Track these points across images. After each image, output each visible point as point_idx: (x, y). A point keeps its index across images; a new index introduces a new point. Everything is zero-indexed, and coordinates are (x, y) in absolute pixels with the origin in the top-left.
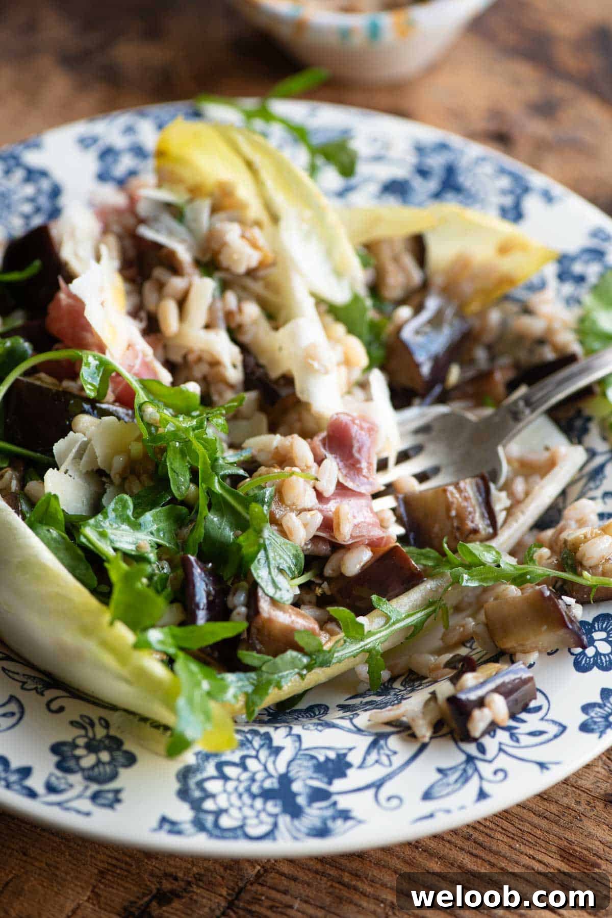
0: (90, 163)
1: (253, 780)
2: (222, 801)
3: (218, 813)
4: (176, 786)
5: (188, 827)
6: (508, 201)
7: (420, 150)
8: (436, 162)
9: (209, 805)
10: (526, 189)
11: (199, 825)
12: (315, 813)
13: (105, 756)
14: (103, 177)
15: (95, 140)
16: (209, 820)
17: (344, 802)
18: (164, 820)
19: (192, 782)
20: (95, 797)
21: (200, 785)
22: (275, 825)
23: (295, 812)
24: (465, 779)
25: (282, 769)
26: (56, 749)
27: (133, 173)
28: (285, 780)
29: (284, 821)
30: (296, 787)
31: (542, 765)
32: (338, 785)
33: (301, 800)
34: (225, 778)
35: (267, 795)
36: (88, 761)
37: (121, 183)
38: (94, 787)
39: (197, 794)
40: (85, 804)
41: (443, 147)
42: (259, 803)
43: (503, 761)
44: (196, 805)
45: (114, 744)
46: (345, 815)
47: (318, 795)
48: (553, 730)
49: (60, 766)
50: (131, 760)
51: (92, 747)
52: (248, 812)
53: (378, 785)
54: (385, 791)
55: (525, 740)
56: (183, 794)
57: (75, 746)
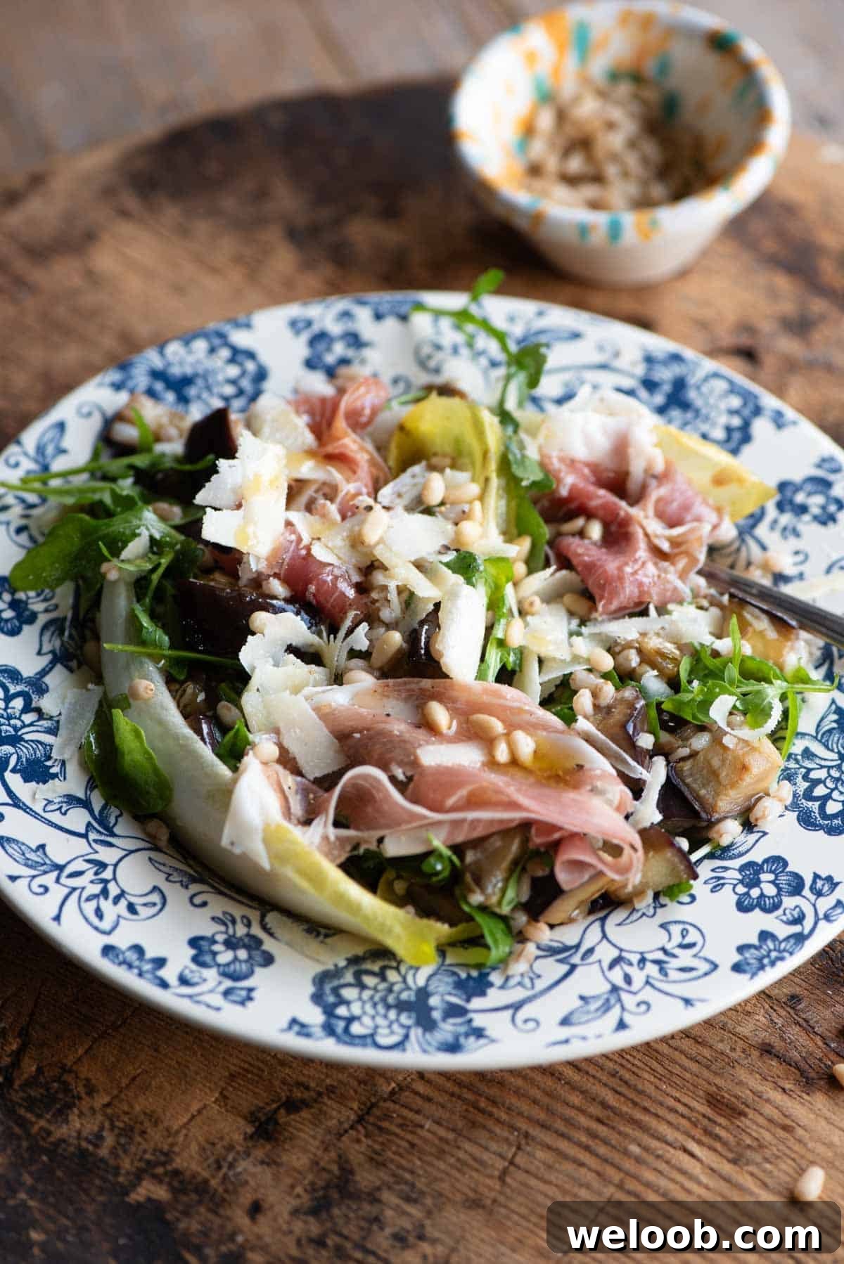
0: (300, 348)
1: (390, 990)
2: (356, 1009)
3: (350, 1020)
4: (311, 989)
5: (318, 1031)
6: (736, 422)
7: (649, 360)
8: (665, 375)
9: (342, 1011)
10: (757, 411)
11: (329, 1030)
12: (448, 1029)
13: (242, 954)
14: (310, 364)
15: (309, 323)
16: (340, 1025)
17: (479, 1020)
18: (294, 1021)
19: (327, 988)
20: (227, 993)
21: (335, 991)
22: (407, 1037)
23: (427, 1024)
24: (606, 1007)
25: (421, 982)
26: (194, 942)
27: (344, 362)
28: (423, 993)
29: (416, 1033)
30: (434, 1001)
31: (687, 1002)
32: (476, 1003)
33: (436, 1015)
34: (362, 987)
35: (402, 1006)
36: (225, 957)
37: (331, 373)
38: (228, 983)
39: (331, 999)
40: (217, 1000)
41: (676, 358)
42: (392, 1014)
43: (649, 994)
44: (329, 1012)
45: (253, 944)
46: (479, 1033)
47: (454, 1011)
48: (705, 967)
49: (195, 959)
50: (268, 960)
51: (230, 944)
52: (380, 1021)
53: (517, 1007)
54: (522, 1014)
55: (673, 975)
56: (317, 998)
57: (213, 941)
